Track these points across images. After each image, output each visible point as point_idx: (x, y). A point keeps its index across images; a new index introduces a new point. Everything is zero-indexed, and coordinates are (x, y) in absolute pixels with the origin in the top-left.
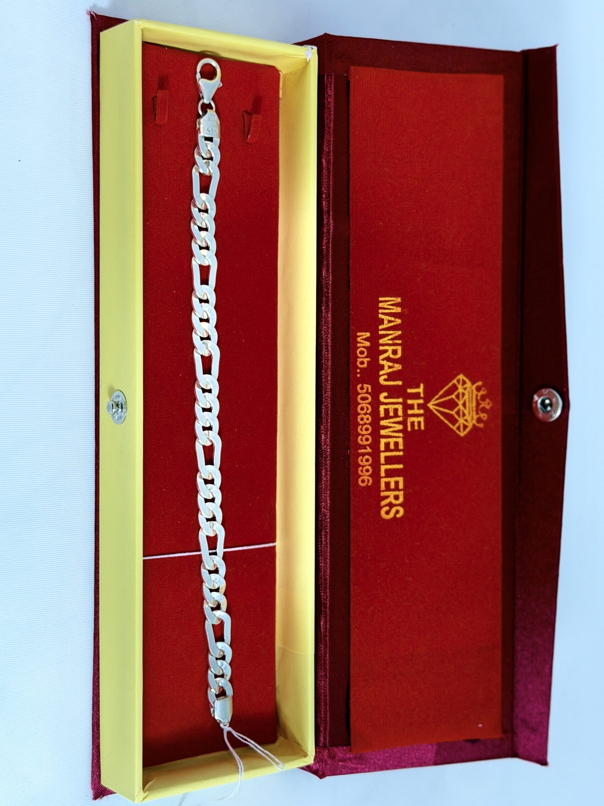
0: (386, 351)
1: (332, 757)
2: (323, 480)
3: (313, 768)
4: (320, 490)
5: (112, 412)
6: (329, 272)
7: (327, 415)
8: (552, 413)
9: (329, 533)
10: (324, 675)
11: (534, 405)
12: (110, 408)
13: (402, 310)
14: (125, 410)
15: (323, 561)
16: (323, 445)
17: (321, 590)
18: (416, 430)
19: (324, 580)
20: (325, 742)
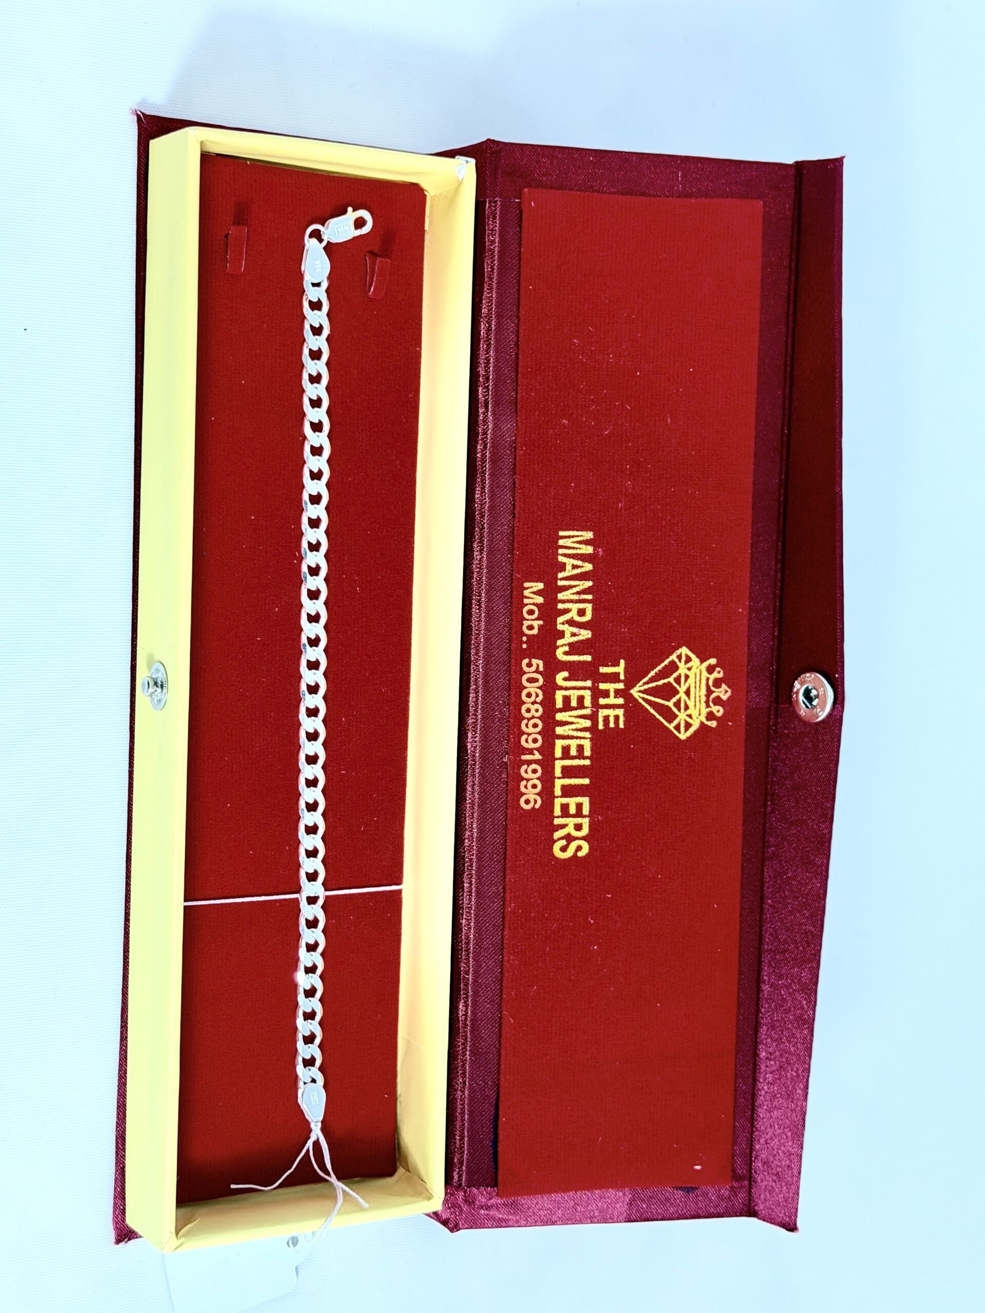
0: (567, 611)
1: (470, 1202)
2: (468, 799)
3: (442, 1217)
4: (463, 813)
5: (149, 691)
6: (484, 492)
7: (477, 703)
8: (819, 709)
9: (474, 875)
10: (461, 1083)
11: (794, 696)
12: (147, 687)
13: (594, 550)
14: (166, 691)
15: (465, 916)
16: (469, 747)
17: (461, 958)
18: (612, 729)
19: (465, 944)
20: (460, 1180)
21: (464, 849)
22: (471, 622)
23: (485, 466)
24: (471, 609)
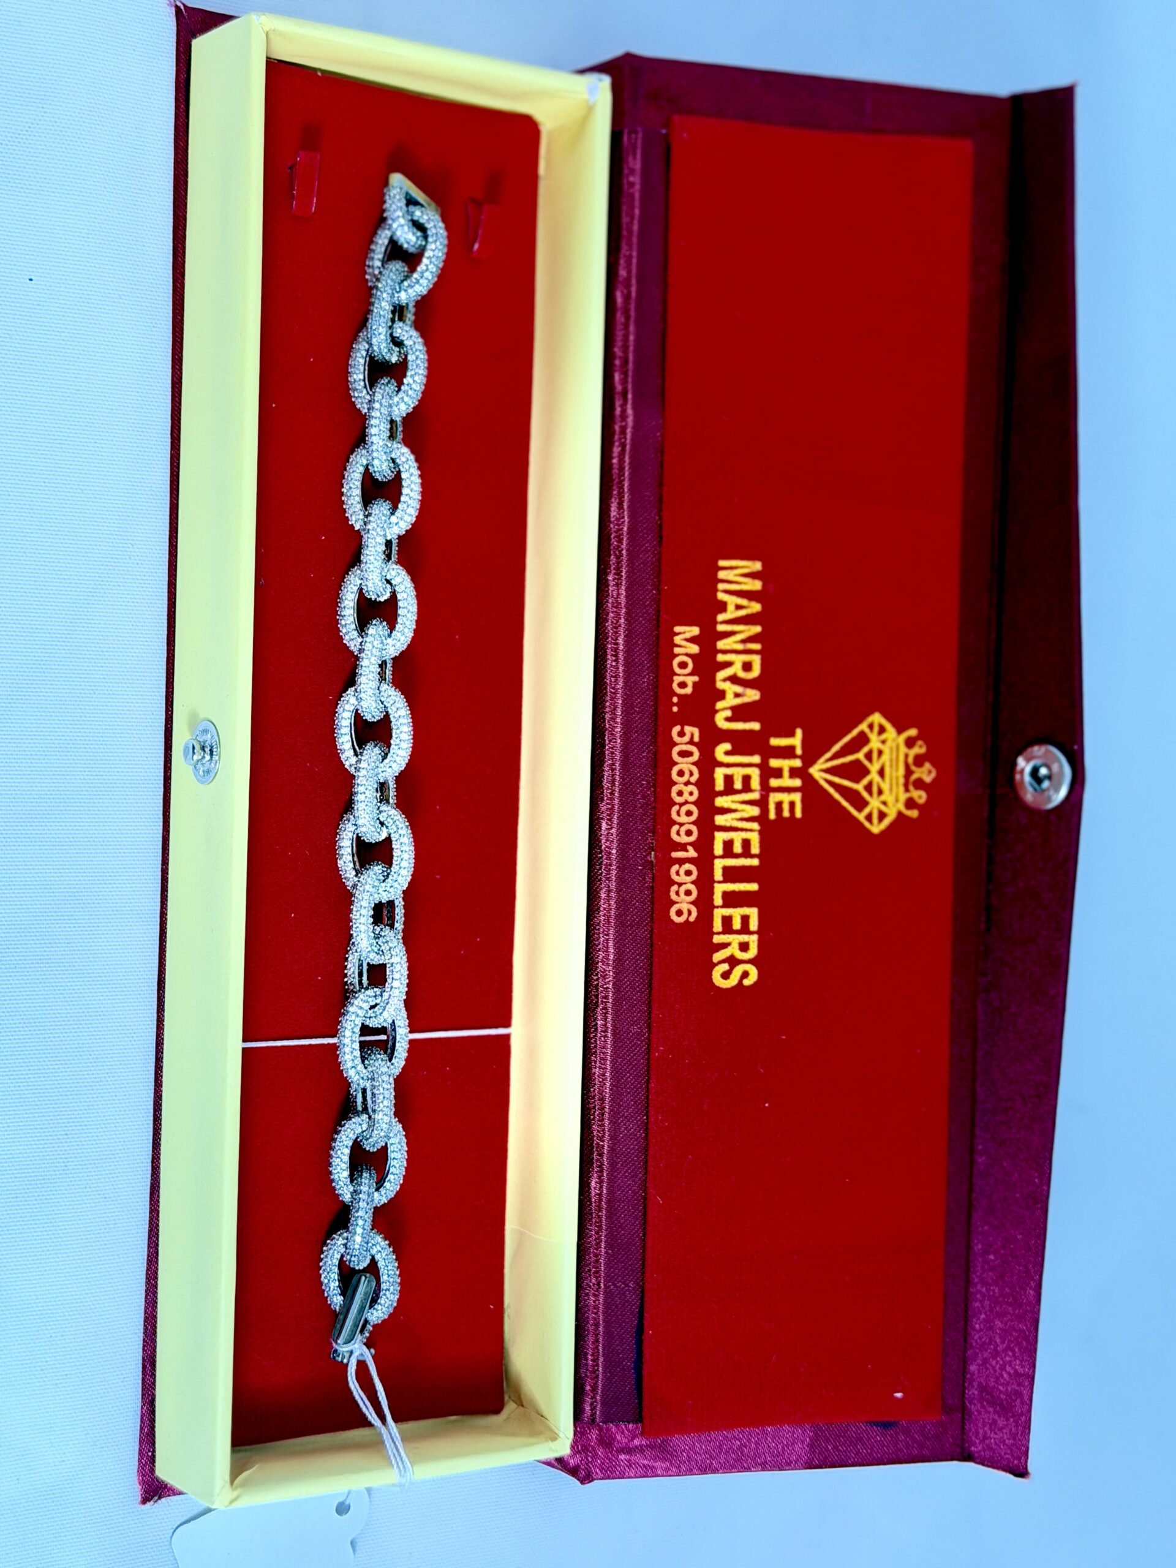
0: (729, 664)
1: (606, 1441)
2: (602, 909)
3: (569, 1464)
4: (595, 928)
5: (193, 759)
6: (623, 508)
7: (613, 784)
8: (1052, 792)
9: (610, 1010)
10: (594, 1285)
11: (1018, 777)
12: (188, 753)
13: (764, 586)
14: (217, 758)
15: (598, 1064)
16: (603, 841)
17: (594, 1119)
18: (786, 819)
19: (599, 1100)
20: (593, 1414)
21: (597, 975)
22: (605, 678)
23: (623, 475)
24: (606, 661)
